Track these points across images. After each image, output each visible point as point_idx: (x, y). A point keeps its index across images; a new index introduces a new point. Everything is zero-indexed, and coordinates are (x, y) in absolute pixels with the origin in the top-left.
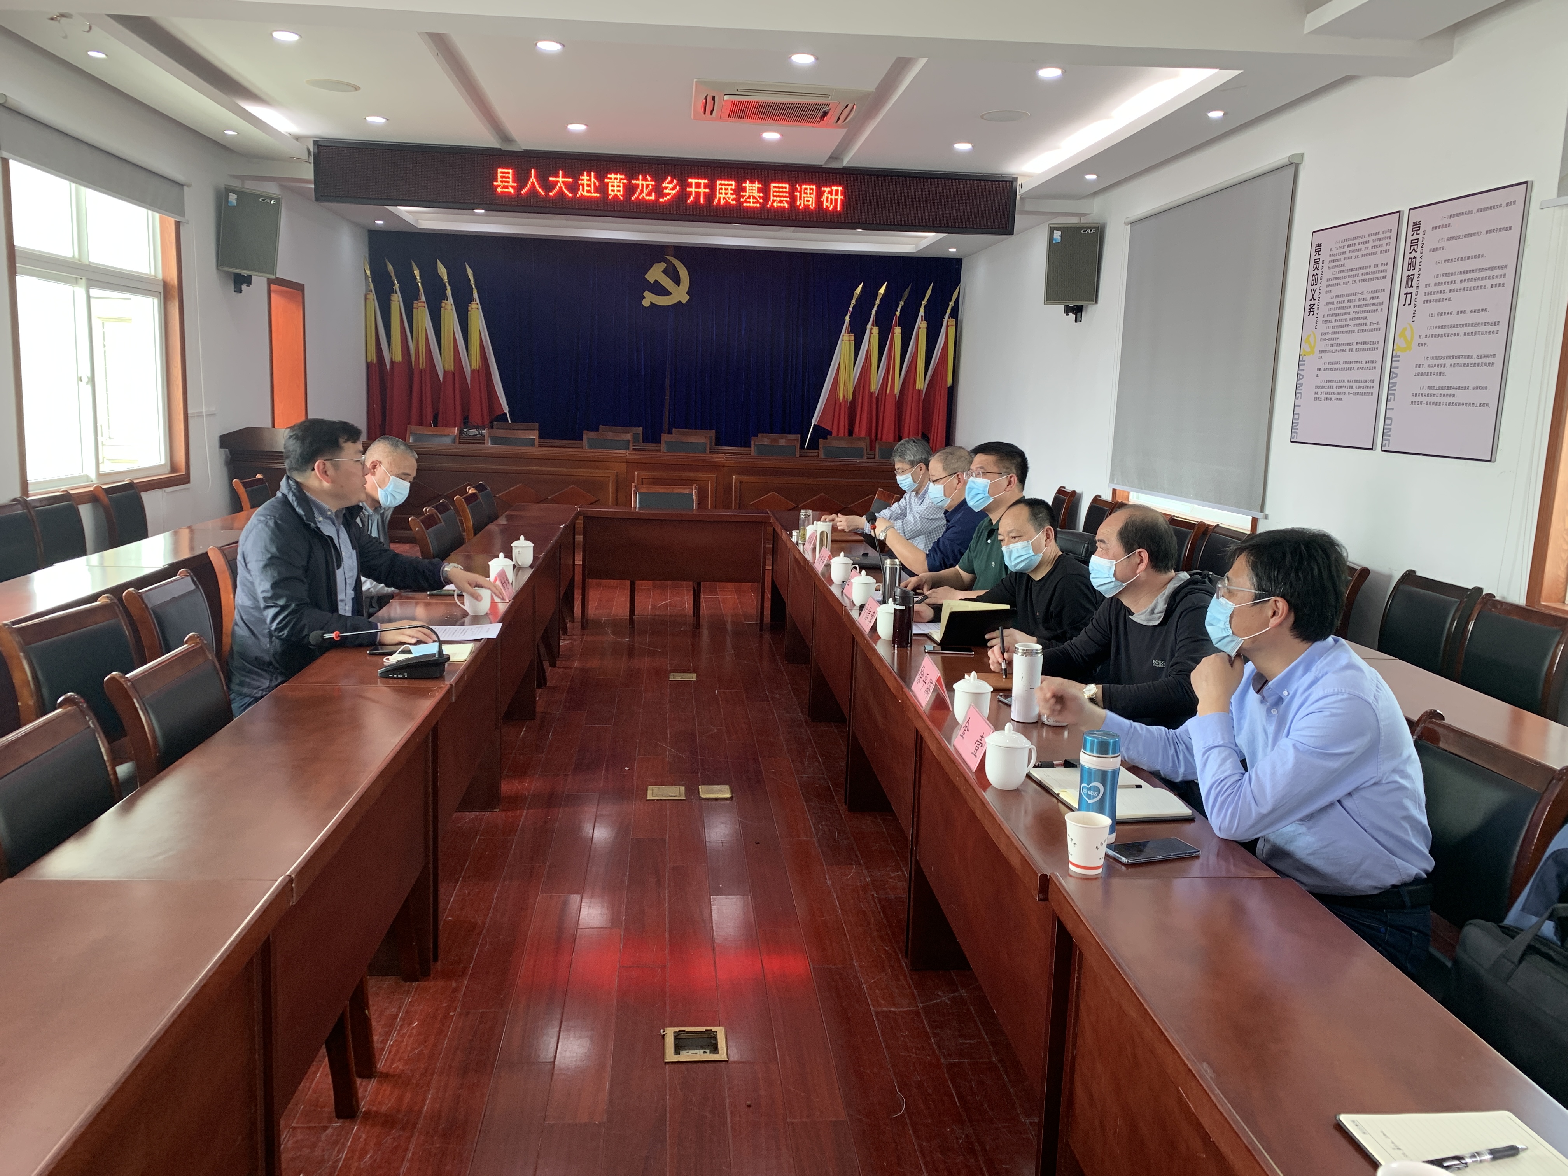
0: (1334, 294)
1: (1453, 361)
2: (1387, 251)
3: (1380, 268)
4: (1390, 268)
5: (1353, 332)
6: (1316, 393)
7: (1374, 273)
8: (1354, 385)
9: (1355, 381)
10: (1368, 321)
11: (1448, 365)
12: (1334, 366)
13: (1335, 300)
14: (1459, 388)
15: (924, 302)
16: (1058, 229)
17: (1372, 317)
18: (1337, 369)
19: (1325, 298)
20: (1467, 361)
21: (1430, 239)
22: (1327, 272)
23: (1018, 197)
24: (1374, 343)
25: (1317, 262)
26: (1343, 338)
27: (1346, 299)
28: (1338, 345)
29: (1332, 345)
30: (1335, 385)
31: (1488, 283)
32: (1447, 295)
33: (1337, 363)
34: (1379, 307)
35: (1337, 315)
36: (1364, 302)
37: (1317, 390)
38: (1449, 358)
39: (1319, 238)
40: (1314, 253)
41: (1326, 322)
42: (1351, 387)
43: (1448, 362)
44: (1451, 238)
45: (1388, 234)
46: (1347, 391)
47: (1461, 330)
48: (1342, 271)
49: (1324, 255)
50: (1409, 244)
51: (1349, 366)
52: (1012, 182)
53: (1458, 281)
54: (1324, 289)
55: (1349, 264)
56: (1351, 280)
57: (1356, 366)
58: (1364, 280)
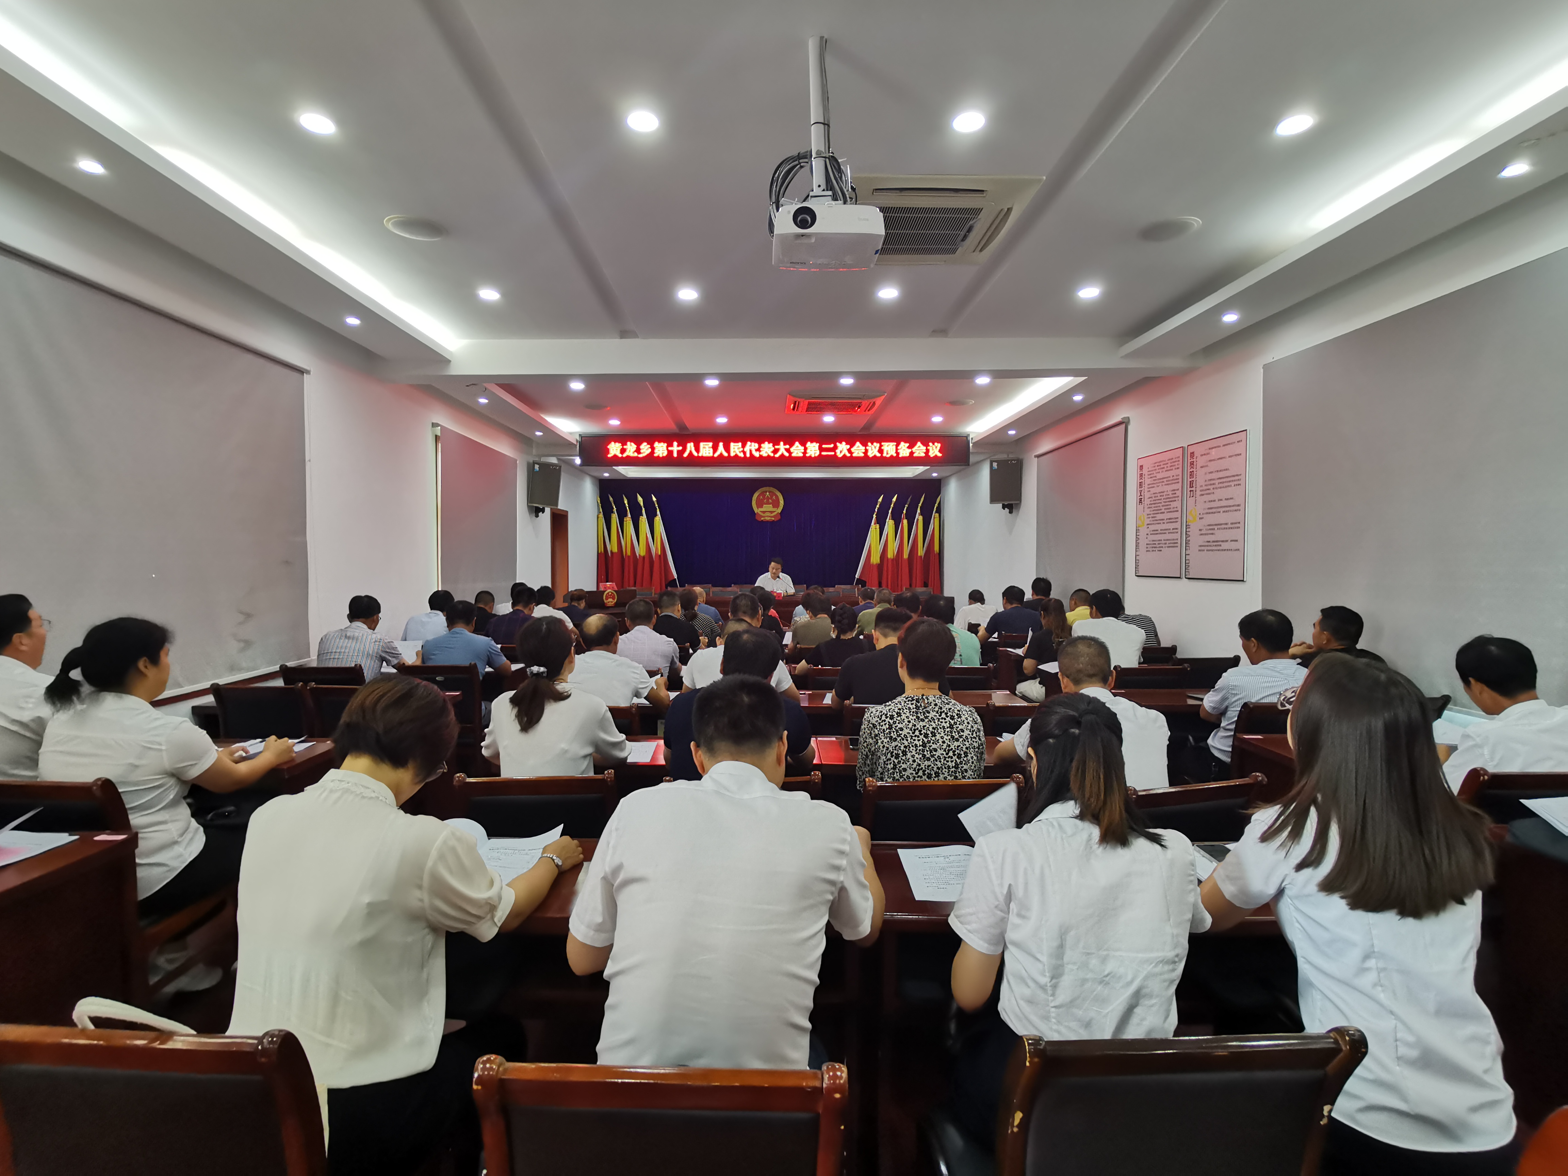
0: (1152, 492)
1: (1219, 527)
2: (1178, 468)
3: (1175, 478)
4: (1180, 477)
5: (1164, 513)
6: (1147, 548)
7: (1172, 480)
8: (1168, 542)
9: (1168, 540)
10: (1171, 507)
11: (1216, 529)
12: (1155, 532)
13: (1153, 496)
14: (1223, 541)
15: (920, 505)
16: (995, 461)
17: (1174, 504)
18: (1157, 534)
19: (1147, 495)
20: (1226, 526)
21: (1200, 461)
22: (1147, 481)
23: (971, 445)
24: (1176, 518)
25: (1141, 475)
26: (1159, 516)
27: (1159, 495)
28: (1156, 520)
29: (1153, 521)
30: (1157, 543)
31: (1232, 484)
32: (1212, 491)
33: (1157, 530)
34: (1176, 499)
35: (1154, 504)
36: (1169, 496)
37: (1148, 546)
38: (1216, 525)
39: (1141, 462)
40: (1139, 471)
41: (1149, 508)
42: (1166, 544)
43: (1216, 527)
44: (1211, 461)
45: (1177, 459)
46: (1164, 546)
47: (1222, 510)
48: (1154, 480)
49: (1145, 471)
50: (1189, 464)
51: (1164, 532)
52: (967, 437)
53: (1217, 483)
54: (1146, 490)
55: (1159, 476)
56: (1160, 484)
57: (1167, 532)
58: (1168, 484)
